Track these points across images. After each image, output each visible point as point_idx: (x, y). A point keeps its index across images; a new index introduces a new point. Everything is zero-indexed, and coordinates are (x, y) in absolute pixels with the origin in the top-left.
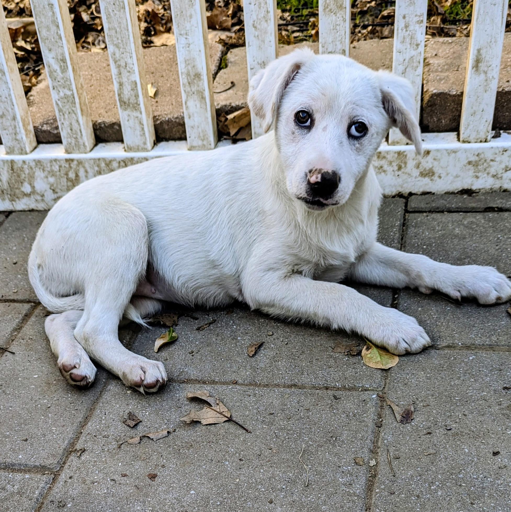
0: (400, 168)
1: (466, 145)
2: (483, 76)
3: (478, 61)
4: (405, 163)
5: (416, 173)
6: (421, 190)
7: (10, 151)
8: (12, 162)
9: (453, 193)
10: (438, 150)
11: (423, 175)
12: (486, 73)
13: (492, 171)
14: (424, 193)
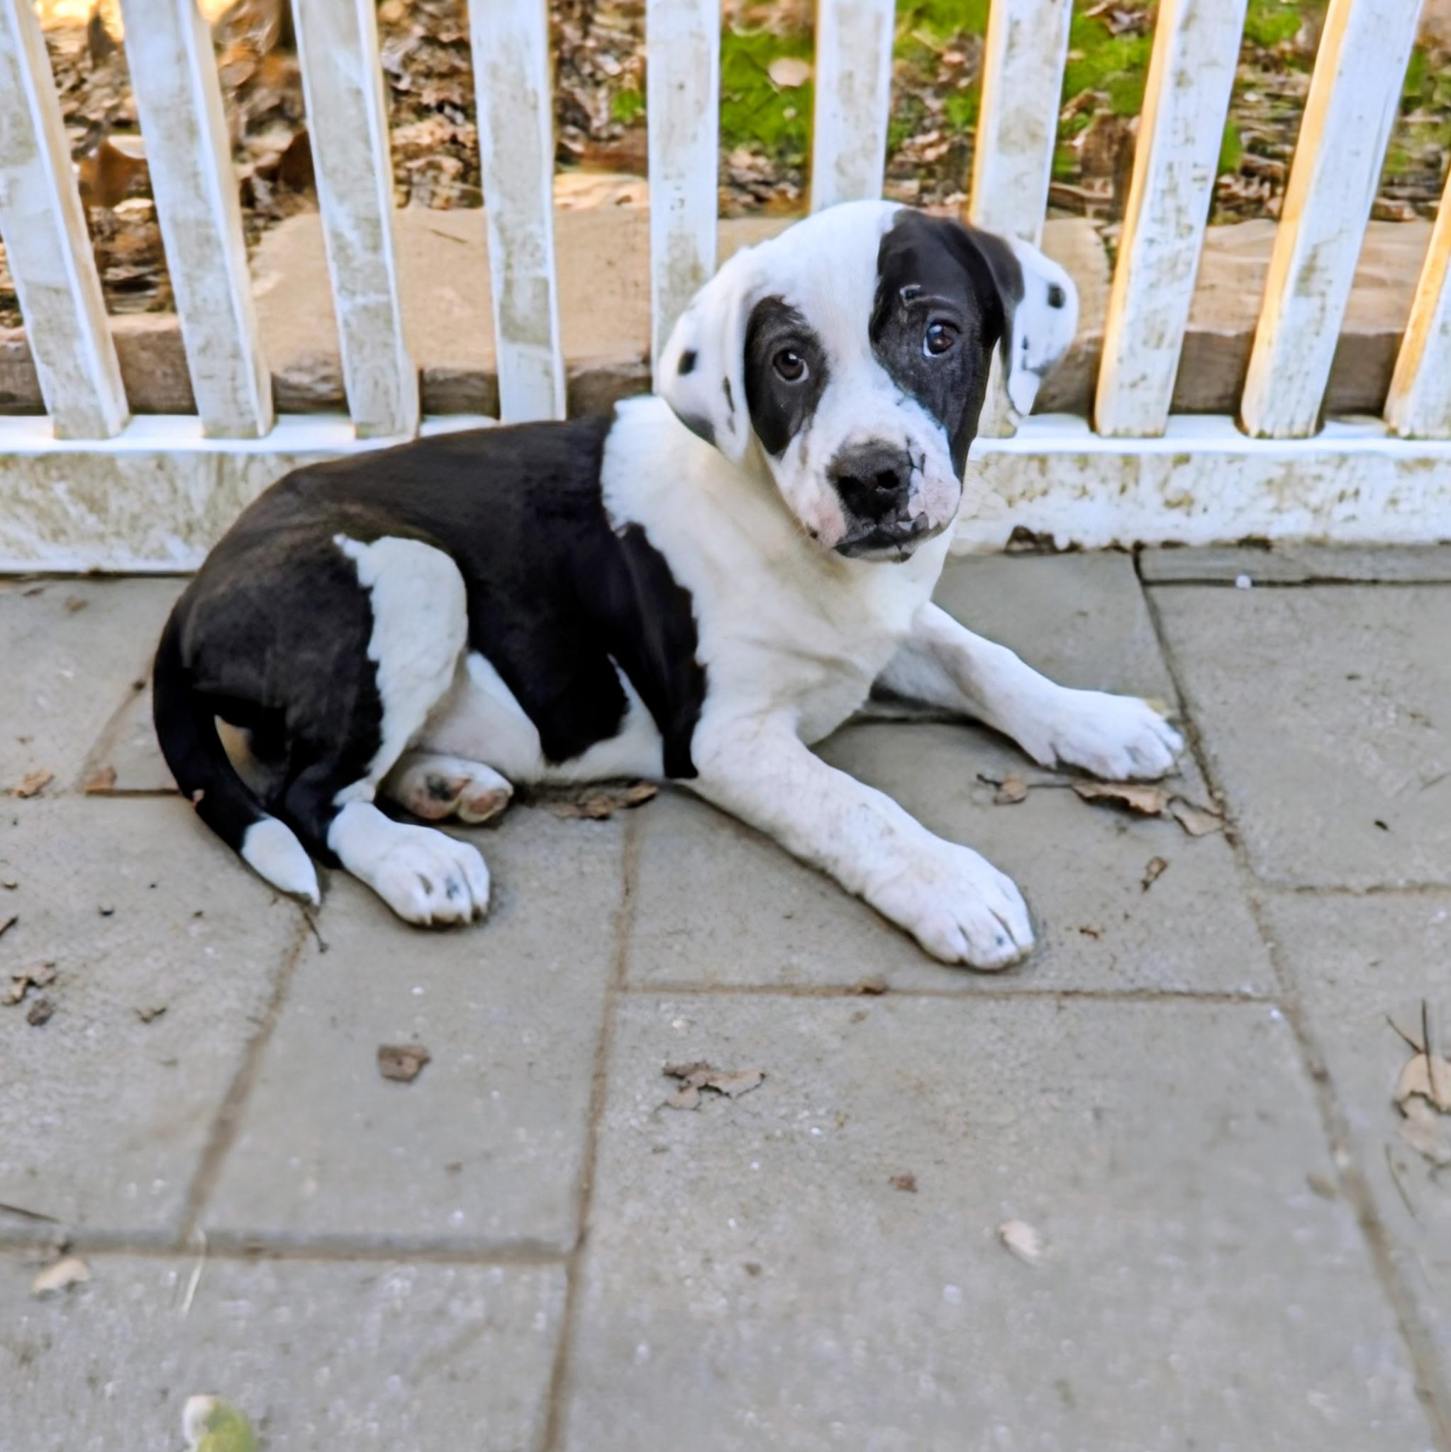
0: (1123, 490)
1: (1264, 445)
2: (1316, 301)
3: (1309, 271)
4: (1137, 481)
5: (1156, 500)
6: (1163, 536)
7: (215, 432)
8: (222, 458)
9: (1227, 545)
10: (1206, 454)
11: (1170, 505)
12: (1323, 294)
13: (1314, 499)
14: (1169, 545)
